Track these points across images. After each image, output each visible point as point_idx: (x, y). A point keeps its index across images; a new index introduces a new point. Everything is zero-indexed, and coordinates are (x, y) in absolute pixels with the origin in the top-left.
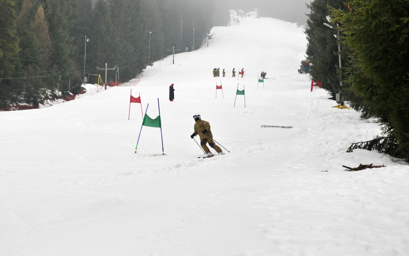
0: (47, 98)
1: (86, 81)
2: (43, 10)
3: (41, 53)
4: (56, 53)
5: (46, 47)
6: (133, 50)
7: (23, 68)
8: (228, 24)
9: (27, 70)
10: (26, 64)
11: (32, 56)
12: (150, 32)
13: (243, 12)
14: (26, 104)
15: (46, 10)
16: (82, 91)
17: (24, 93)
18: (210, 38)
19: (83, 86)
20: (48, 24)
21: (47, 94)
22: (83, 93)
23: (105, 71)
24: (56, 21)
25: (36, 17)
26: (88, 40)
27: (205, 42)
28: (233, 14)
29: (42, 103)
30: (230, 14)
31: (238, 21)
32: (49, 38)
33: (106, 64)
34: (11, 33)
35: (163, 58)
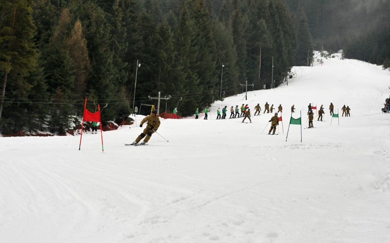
0: (78, 127)
1: (136, 111)
2: (81, 26)
3: (74, 74)
4: (96, 76)
5: (83, 67)
6: (198, 81)
7: (48, 90)
8: (311, 64)
9: (55, 93)
10: (53, 85)
11: (62, 77)
12: (223, 66)
13: (327, 53)
14: (49, 133)
15: (89, 28)
16: (129, 122)
17: (48, 120)
18: (291, 77)
19: (131, 116)
20: (86, 42)
21: (79, 122)
22: (130, 125)
23: (157, 100)
24: (98, 40)
25: (73, 32)
26: (140, 65)
27: (286, 81)
28: (317, 55)
29: (72, 133)
30: (313, 54)
31: (322, 62)
32: (87, 58)
33: (159, 93)
34: (27, 45)
35: (236, 94)
